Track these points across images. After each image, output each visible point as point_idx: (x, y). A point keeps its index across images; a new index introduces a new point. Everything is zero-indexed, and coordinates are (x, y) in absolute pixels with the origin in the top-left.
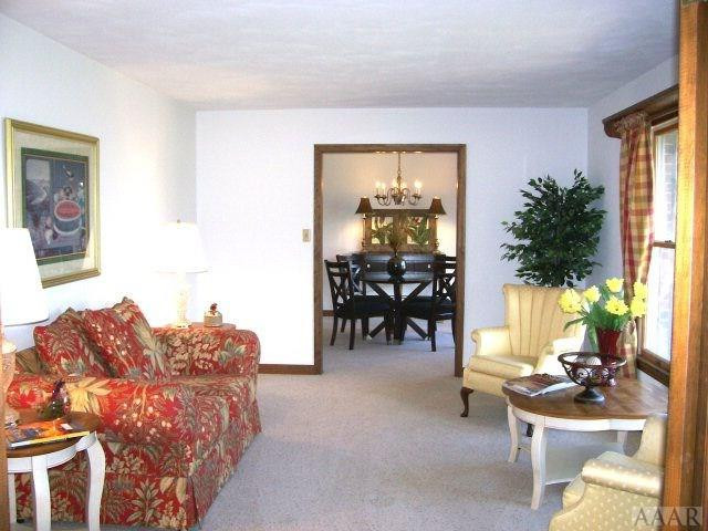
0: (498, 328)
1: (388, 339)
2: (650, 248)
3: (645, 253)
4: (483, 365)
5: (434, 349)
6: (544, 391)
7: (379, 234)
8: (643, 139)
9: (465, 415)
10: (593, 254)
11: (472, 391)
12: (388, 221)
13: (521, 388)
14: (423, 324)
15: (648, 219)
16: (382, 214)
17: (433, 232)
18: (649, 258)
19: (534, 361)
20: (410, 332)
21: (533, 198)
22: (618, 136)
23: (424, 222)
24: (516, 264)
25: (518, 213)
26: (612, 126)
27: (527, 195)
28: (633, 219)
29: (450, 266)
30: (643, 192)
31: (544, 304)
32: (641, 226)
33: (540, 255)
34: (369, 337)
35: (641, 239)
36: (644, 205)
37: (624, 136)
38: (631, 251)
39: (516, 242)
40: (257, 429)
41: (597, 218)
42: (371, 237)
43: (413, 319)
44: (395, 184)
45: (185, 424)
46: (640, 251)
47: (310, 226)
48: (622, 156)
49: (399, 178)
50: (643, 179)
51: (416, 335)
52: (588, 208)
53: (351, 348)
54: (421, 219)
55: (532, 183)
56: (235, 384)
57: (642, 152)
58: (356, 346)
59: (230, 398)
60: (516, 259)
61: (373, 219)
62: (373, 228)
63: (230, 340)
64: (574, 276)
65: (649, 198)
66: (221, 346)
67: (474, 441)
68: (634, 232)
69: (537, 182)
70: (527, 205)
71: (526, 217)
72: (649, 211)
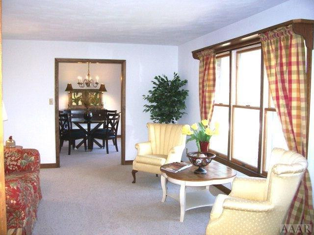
0: (145, 142)
1: (86, 149)
2: (213, 106)
3: (211, 109)
4: (143, 160)
5: (108, 152)
6: (180, 170)
7: (76, 101)
8: (212, 60)
9: (134, 182)
10: (184, 109)
11: (137, 171)
12: (80, 94)
13: (170, 169)
14: (101, 142)
15: (213, 94)
16: (77, 91)
17: (100, 99)
18: (213, 111)
19: (166, 157)
20: (95, 145)
21: (157, 84)
22: (198, 59)
23: (96, 95)
24: (149, 114)
25: (150, 91)
26: (196, 54)
27: (154, 83)
28: (207, 94)
29: (111, 115)
30: (211, 83)
31: (165, 131)
32: (210, 97)
33: (160, 110)
34: (76, 148)
35: (210, 102)
36: (211, 88)
37: (201, 59)
38: (205, 108)
39: (150, 104)
40: (41, 197)
41: (185, 94)
42: (72, 102)
43: (95, 139)
44: (87, 78)
45: (23, 200)
46: (209, 108)
47: (53, 97)
48: (200, 67)
49: (89, 75)
50: (211, 77)
51: (98, 146)
52: (180, 89)
53: (69, 154)
54: (95, 94)
55: (156, 78)
56: (33, 176)
57: (211, 66)
58: (71, 152)
59: (33, 183)
60: (149, 111)
61: (73, 94)
62: (73, 98)
63: (26, 154)
64: (174, 118)
65: (214, 85)
66: (22, 158)
67: (143, 194)
68: (207, 100)
69: (158, 78)
70: (154, 87)
71: (154, 93)
72: (214, 91)
